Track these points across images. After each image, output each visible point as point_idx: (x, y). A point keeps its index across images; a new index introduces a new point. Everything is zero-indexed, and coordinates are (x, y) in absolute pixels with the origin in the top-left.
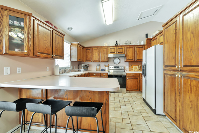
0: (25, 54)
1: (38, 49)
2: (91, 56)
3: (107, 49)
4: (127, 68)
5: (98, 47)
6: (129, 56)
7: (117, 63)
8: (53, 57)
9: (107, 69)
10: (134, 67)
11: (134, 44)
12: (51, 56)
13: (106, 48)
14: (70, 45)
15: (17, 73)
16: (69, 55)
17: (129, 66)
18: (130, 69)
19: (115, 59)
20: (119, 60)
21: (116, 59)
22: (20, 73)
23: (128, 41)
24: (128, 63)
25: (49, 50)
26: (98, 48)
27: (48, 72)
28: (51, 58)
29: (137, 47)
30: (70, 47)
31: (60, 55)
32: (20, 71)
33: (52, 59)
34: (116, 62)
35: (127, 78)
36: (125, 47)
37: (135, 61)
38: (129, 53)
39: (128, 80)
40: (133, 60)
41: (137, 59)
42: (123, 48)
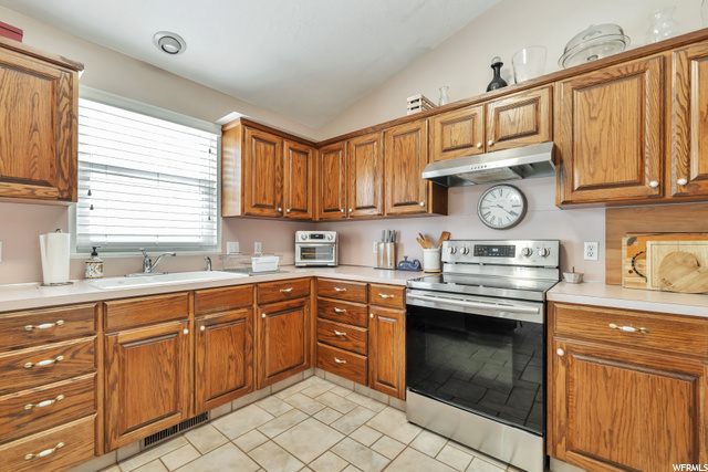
3: (423, 134)
4: (591, 256)
5: (375, 130)
6: (596, 151)
7: (506, 223)
9: (429, 258)
10: (656, 250)
13: (416, 125)
14: (221, 138)
17: (611, 243)
18: (620, 269)
19: (489, 196)
20: (520, 201)
21: (496, 192)
26: (376, 136)
29: (694, 48)
30: (222, 146)
34: (496, 212)
35: (560, 352)
36: (557, 85)
37: (671, 192)
38: (596, 126)
39: (568, 367)
40: (641, 182)
41: (694, 175)
42: (544, 94)
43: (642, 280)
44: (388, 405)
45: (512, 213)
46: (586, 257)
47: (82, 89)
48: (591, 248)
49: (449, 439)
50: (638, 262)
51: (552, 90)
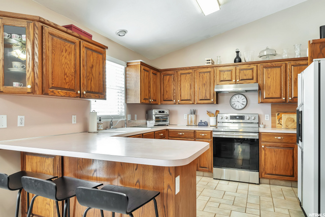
0: (28, 91)
1: (50, 81)
2: (174, 90)
3: (212, 73)
4: (267, 119)
5: (190, 68)
6: (270, 87)
7: (240, 108)
8: (82, 96)
9: (212, 121)
10: (285, 117)
11: (285, 56)
12: (77, 93)
13: (209, 70)
14: (126, 68)
15: (18, 126)
16: (124, 89)
17: (273, 115)
18: (275, 123)
19: (234, 98)
20: (245, 100)
21: (237, 96)
22: (23, 125)
23: (267, 49)
24: (268, 107)
25: (73, 82)
26: (191, 71)
27: (75, 125)
28: (77, 97)
29: (293, 63)
30: (126, 71)
31: (97, 91)
32: (23, 121)
33: (79, 98)
34: (237, 104)
35: (263, 146)
36: (259, 65)
37: (288, 101)
38: (270, 80)
39: (265, 151)
40: (281, 98)
41: (293, 97)
42: (255, 67)
43: (281, 126)
44: (203, 176)
45: (242, 104)
46: (266, 119)
47: (107, 57)
48: (267, 116)
49: (229, 181)
50: (280, 120)
51: (257, 66)
